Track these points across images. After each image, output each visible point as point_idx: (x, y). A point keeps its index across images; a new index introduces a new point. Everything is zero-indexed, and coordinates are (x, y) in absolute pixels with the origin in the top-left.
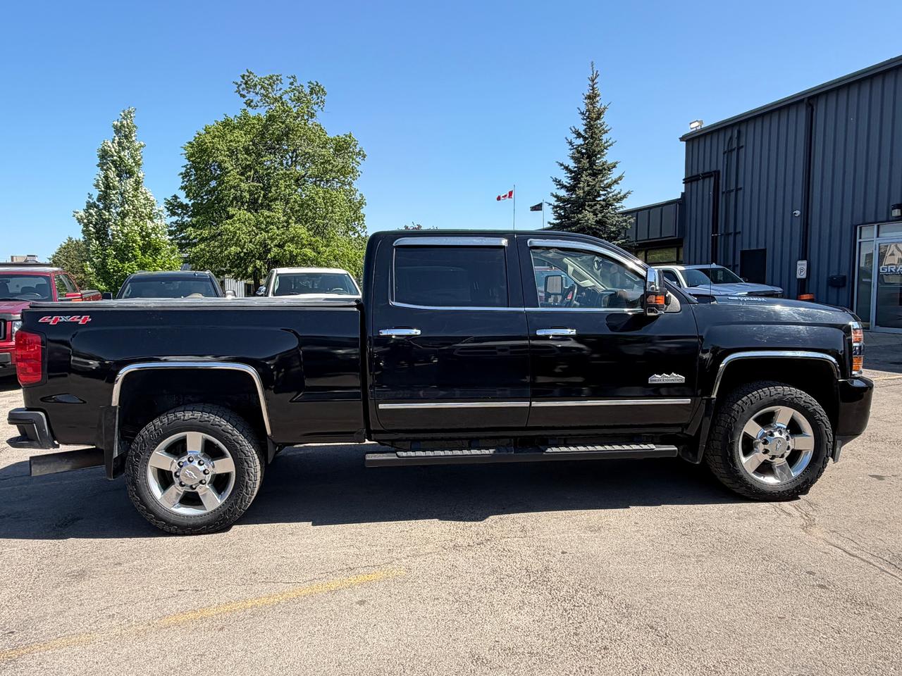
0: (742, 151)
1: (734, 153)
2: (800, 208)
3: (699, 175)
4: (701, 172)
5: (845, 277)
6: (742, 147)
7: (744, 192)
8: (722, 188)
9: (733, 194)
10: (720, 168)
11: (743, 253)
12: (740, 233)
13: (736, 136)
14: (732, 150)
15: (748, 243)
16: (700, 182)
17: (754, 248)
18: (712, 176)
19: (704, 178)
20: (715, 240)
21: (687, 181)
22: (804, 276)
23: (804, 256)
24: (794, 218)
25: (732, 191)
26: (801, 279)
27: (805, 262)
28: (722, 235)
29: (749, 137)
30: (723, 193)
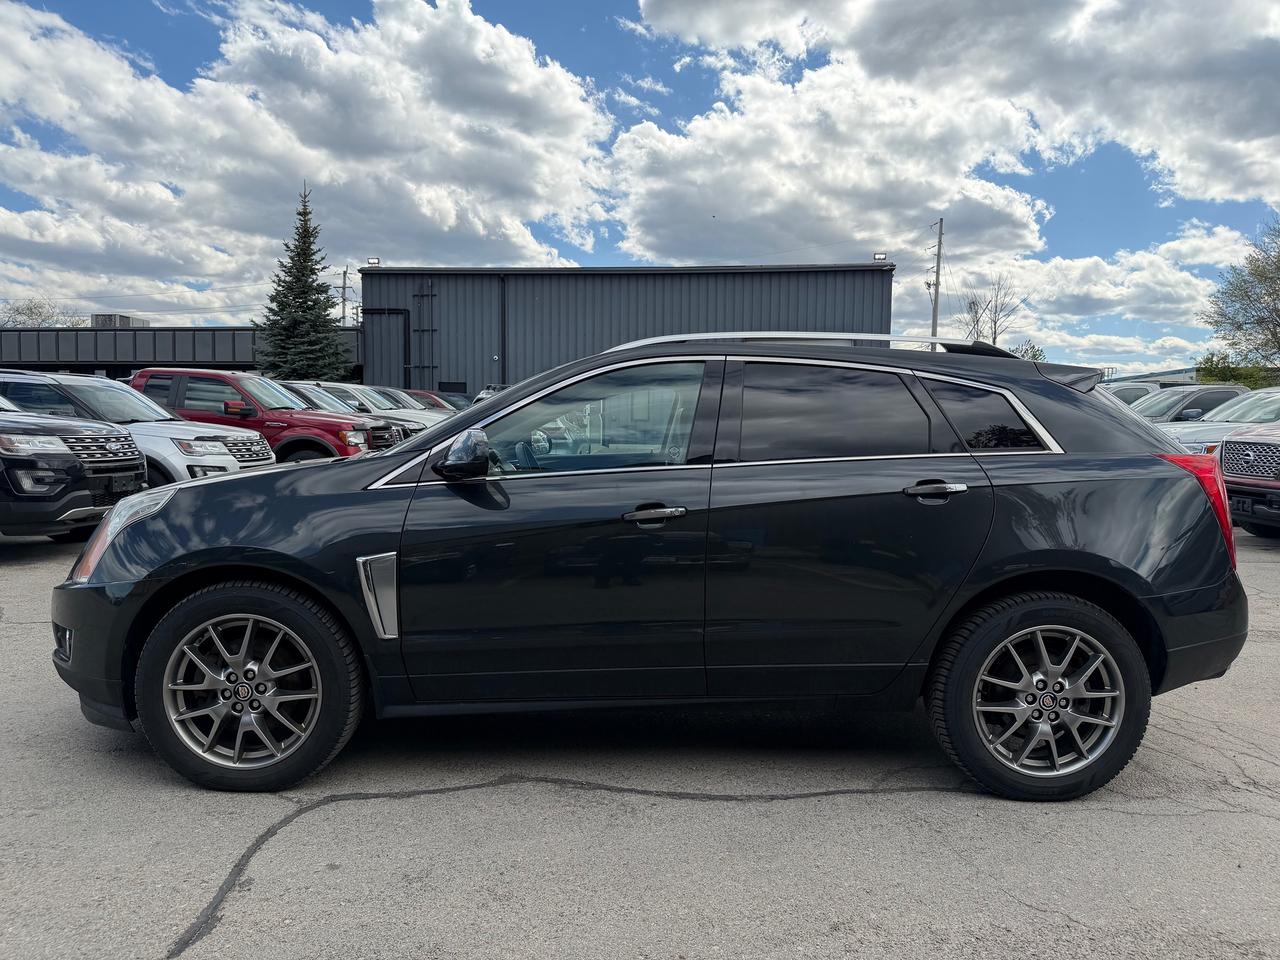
0: (436, 300)
1: (426, 299)
2: (497, 353)
3: (384, 310)
4: (385, 307)
6: (435, 295)
7: (440, 334)
8: (414, 325)
9: (427, 334)
10: (410, 309)
11: (440, 383)
12: (436, 367)
13: (429, 284)
14: (422, 296)
15: (445, 375)
16: (384, 317)
17: (452, 380)
18: (401, 313)
19: (390, 314)
20: (406, 372)
21: (364, 312)
24: (492, 362)
25: (427, 331)
28: (416, 367)
29: (443, 289)
30: (415, 331)
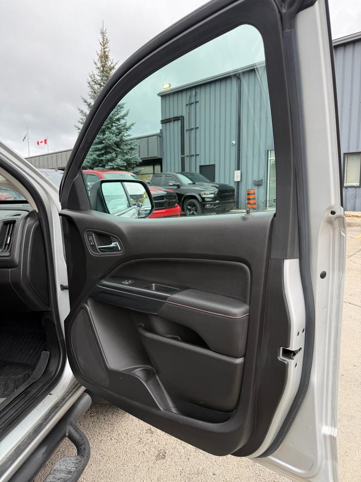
0: (198, 104)
1: (193, 106)
2: (235, 139)
3: (171, 119)
4: (172, 117)
5: (262, 180)
6: (198, 102)
7: (200, 130)
8: (186, 127)
9: (193, 131)
10: (184, 115)
11: (201, 167)
12: (198, 155)
13: (194, 94)
14: (191, 104)
15: (203, 161)
16: (172, 123)
17: (207, 163)
18: (179, 119)
19: (174, 121)
20: (183, 160)
21: (164, 122)
22: (239, 180)
23: (238, 169)
24: (231, 146)
25: (193, 129)
26: (237, 182)
27: (239, 172)
28: (188, 156)
29: (203, 95)
30: (187, 130)
